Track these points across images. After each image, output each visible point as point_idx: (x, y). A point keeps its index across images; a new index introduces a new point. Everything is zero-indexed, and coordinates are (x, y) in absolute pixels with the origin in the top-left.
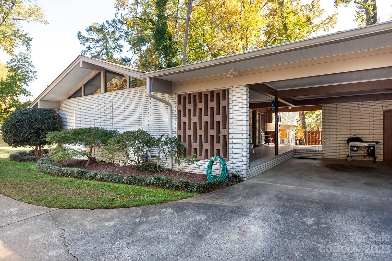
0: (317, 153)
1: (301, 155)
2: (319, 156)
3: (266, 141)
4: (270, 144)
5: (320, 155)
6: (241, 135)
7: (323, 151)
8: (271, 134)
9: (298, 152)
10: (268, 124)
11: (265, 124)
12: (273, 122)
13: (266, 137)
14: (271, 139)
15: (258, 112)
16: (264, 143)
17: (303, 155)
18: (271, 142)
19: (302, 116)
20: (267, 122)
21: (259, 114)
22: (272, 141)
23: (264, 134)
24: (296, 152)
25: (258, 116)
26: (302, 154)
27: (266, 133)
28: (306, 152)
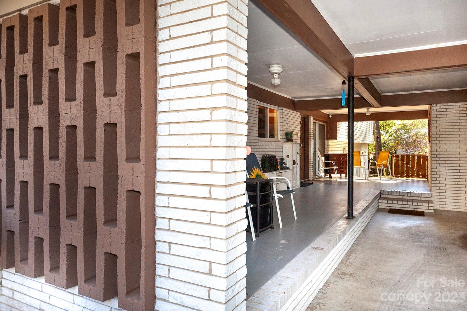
0: (422, 199)
1: (392, 205)
2: (428, 206)
3: (326, 172)
4: (332, 175)
5: (430, 205)
6: (204, 192)
7: (433, 196)
8: (335, 159)
9: (387, 196)
10: (331, 141)
11: (326, 141)
12: (338, 138)
13: (327, 165)
14: (336, 167)
15: (312, 119)
16: (322, 174)
17: (397, 204)
18: (334, 173)
19: (377, 131)
20: (327, 139)
21: (314, 123)
22: (336, 171)
23: (323, 158)
24: (382, 196)
25: (312, 127)
26: (396, 202)
27: (327, 157)
28: (401, 197)
